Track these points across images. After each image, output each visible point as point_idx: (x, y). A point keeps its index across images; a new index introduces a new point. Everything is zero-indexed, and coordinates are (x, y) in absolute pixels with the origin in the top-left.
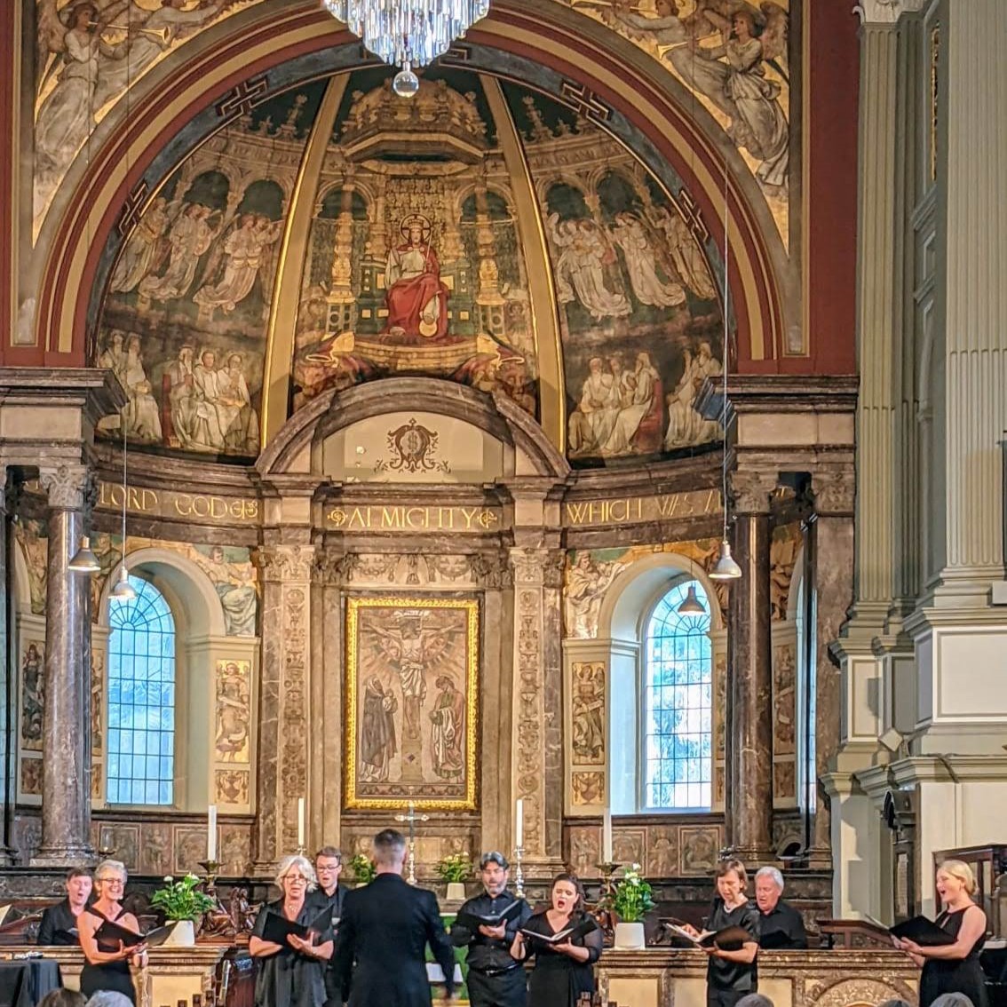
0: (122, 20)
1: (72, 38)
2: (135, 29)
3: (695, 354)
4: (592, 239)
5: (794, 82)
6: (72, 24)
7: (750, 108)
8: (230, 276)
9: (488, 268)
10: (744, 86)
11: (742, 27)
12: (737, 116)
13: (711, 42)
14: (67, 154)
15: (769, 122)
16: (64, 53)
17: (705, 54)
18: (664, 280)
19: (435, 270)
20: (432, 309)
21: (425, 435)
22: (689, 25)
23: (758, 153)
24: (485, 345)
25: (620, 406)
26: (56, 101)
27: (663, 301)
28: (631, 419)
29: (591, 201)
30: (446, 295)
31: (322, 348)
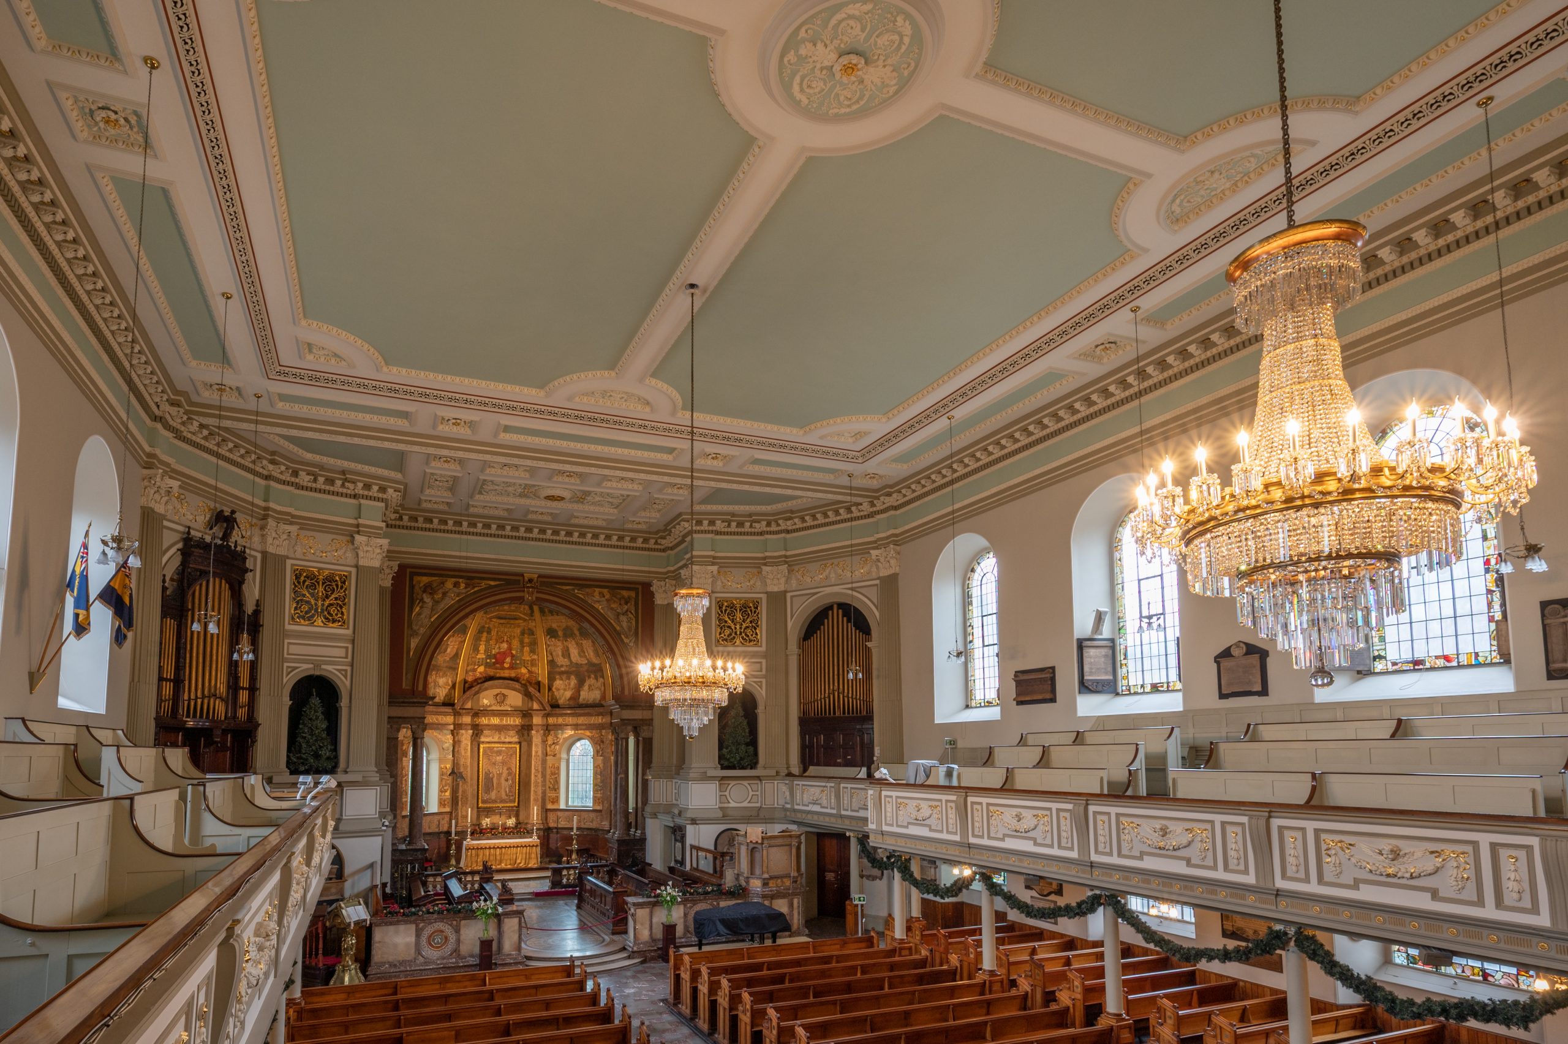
0: (441, 591)
1: (425, 596)
2: (444, 594)
3: (589, 677)
4: (559, 643)
5: (637, 618)
6: (424, 592)
7: (625, 624)
8: (449, 650)
9: (527, 649)
10: (623, 618)
11: (623, 602)
12: (621, 626)
13: (613, 606)
14: (422, 631)
15: (630, 628)
16: (422, 600)
17: (612, 609)
18: (580, 656)
19: (510, 649)
20: (508, 660)
21: (505, 696)
22: (608, 600)
23: (627, 637)
24: (524, 671)
25: (565, 690)
26: (419, 614)
27: (580, 662)
28: (568, 694)
29: (560, 633)
30: (513, 656)
31: (474, 670)
